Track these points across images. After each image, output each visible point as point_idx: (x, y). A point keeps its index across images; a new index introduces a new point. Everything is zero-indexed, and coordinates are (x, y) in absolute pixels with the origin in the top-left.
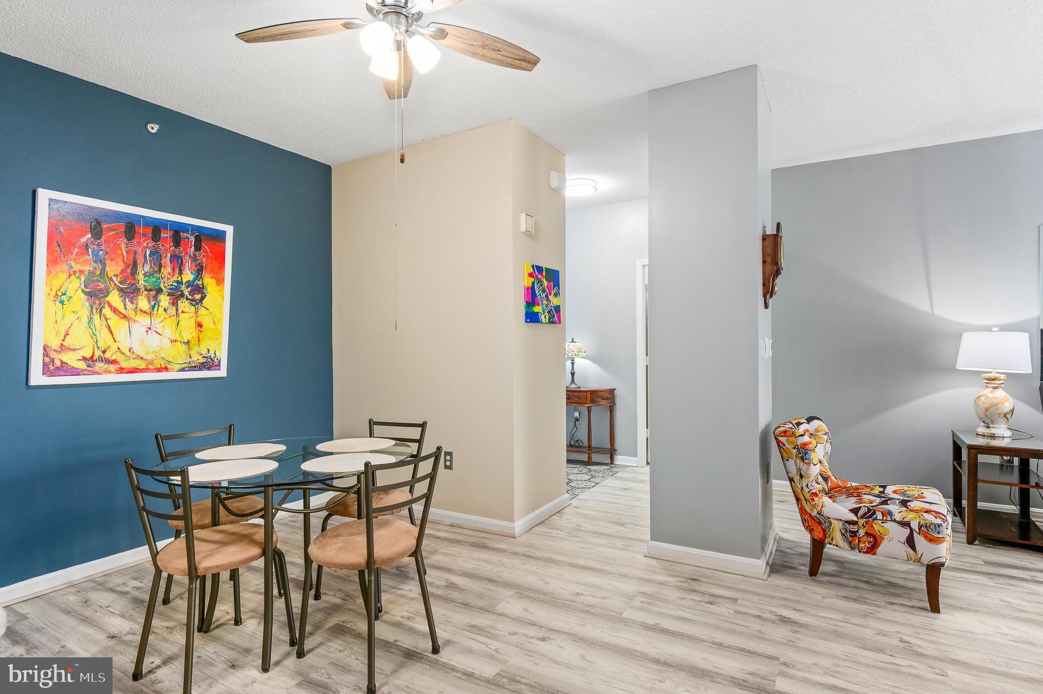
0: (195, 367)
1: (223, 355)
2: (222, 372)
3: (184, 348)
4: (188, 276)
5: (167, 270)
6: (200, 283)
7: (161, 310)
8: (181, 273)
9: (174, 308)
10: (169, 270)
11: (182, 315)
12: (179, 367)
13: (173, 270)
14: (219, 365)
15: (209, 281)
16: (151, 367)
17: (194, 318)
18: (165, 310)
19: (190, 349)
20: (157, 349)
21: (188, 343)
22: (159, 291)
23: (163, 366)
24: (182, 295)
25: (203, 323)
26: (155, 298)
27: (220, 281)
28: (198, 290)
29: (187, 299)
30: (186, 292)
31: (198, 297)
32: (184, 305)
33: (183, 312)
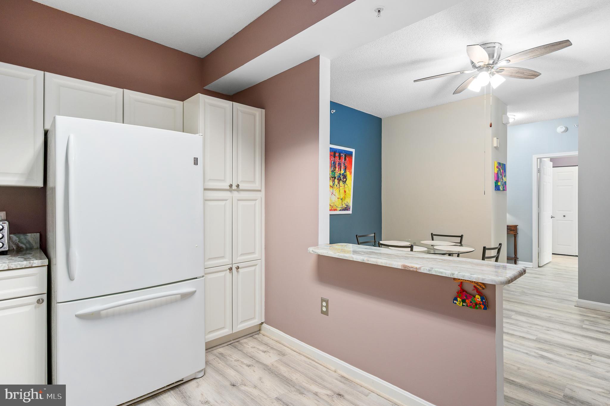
0: (343, 209)
1: (351, 205)
2: (350, 212)
3: (340, 201)
4: (342, 172)
5: (337, 169)
6: (345, 174)
7: (335, 185)
8: (340, 170)
9: (339, 185)
10: (338, 169)
11: (340, 187)
12: (339, 209)
13: (339, 169)
14: (350, 209)
15: (348, 173)
16: (333, 209)
17: (344, 189)
18: (336, 186)
19: (342, 202)
20: (334, 202)
21: (342, 199)
22: (335, 178)
23: (335, 209)
24: (341, 179)
25: (346, 191)
26: (334, 180)
27: (351, 173)
28: (345, 177)
29: (342, 181)
30: (342, 179)
31: (345, 180)
32: (341, 183)
33: (341, 186)
